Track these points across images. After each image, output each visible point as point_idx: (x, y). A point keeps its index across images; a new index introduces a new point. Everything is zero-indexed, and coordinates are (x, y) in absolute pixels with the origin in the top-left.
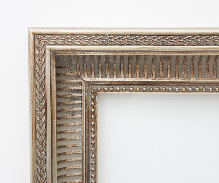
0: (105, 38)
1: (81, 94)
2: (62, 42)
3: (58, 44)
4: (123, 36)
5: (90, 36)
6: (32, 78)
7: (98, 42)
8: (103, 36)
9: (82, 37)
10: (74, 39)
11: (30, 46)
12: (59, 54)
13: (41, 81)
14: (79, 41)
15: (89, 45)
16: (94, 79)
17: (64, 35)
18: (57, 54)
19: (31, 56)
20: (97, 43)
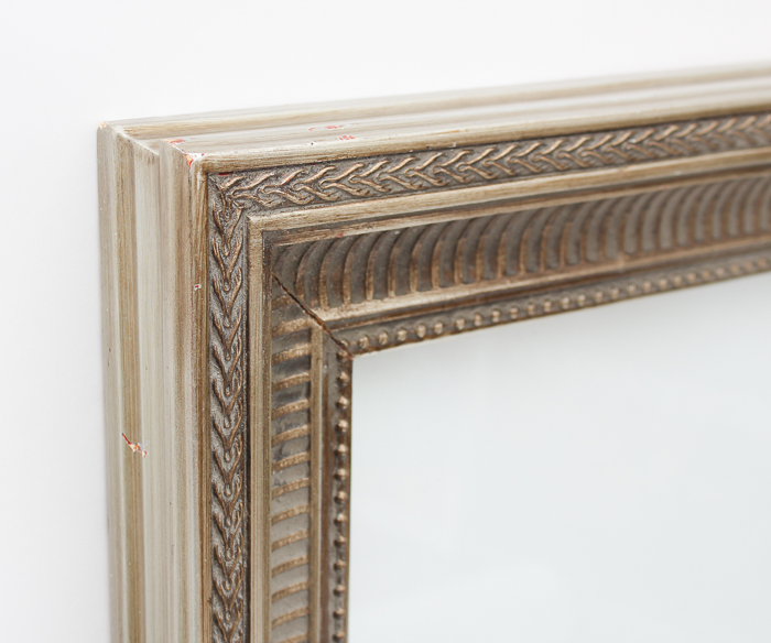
0: (445, 159)
1: (306, 374)
2: (306, 194)
3: (291, 202)
4: (499, 146)
5: (397, 157)
6: (200, 361)
7: (423, 179)
8: (439, 154)
9: (374, 163)
10: (349, 175)
11: (194, 227)
12: (287, 240)
13: (230, 363)
14: (363, 182)
15: (394, 193)
16: (351, 310)
17: (314, 164)
18: (278, 242)
19: (197, 268)
20: (420, 183)
